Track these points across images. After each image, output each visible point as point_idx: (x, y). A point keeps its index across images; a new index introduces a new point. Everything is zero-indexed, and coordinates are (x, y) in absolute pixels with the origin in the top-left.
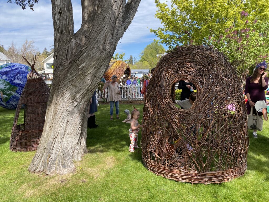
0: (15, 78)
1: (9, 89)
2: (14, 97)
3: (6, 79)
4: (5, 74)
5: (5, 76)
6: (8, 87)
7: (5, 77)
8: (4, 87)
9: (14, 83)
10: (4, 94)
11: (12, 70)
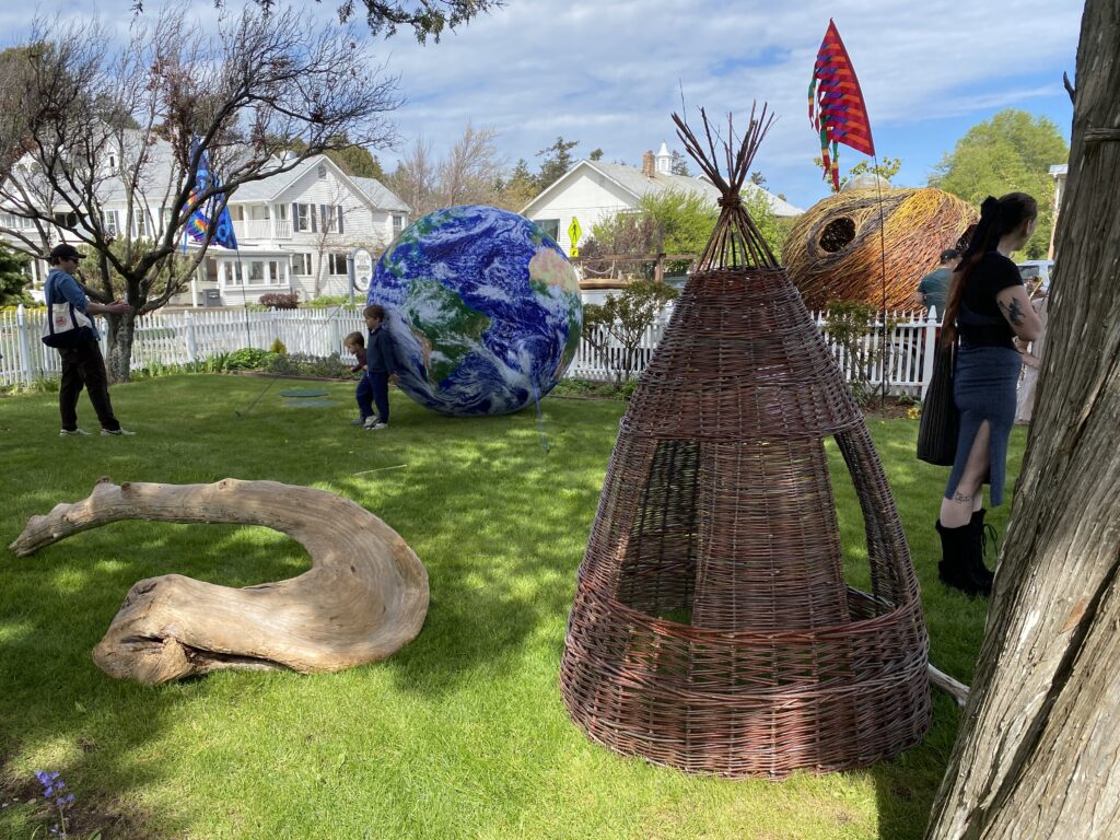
0: (481, 273)
1: (456, 326)
2: (474, 361)
3: (447, 281)
4: (440, 259)
5: (442, 264)
6: (452, 314)
7: (441, 269)
8: (437, 314)
9: (478, 298)
10: (435, 347)
11: (471, 240)
